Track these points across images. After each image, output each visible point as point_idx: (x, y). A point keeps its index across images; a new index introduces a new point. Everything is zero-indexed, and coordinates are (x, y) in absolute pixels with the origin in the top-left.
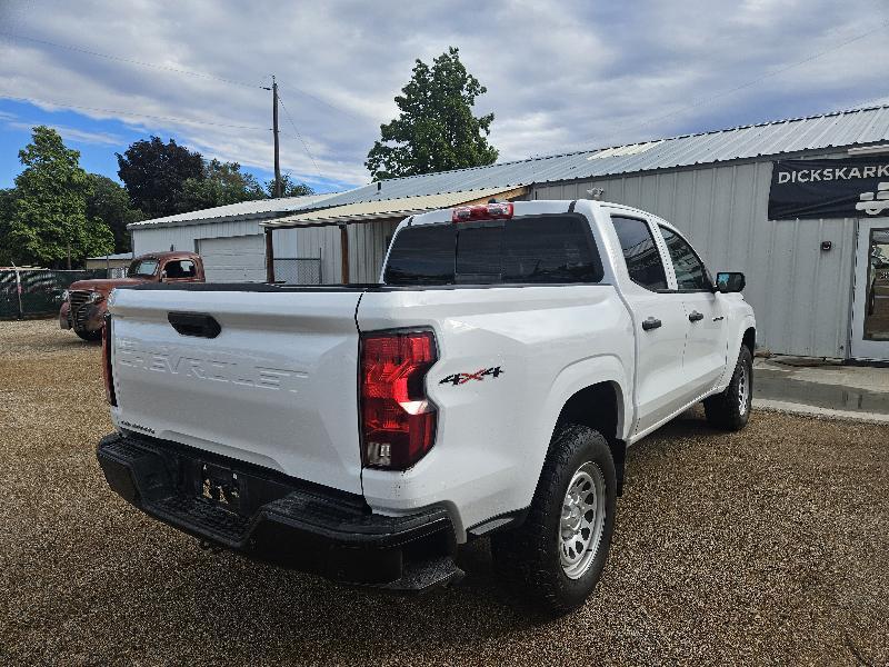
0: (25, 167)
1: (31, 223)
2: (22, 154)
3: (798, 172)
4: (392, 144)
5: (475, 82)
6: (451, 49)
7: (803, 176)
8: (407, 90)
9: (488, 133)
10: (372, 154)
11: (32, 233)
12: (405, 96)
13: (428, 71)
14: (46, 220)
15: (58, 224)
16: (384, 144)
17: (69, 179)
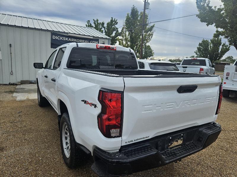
3: (57, 36)
7: (59, 38)
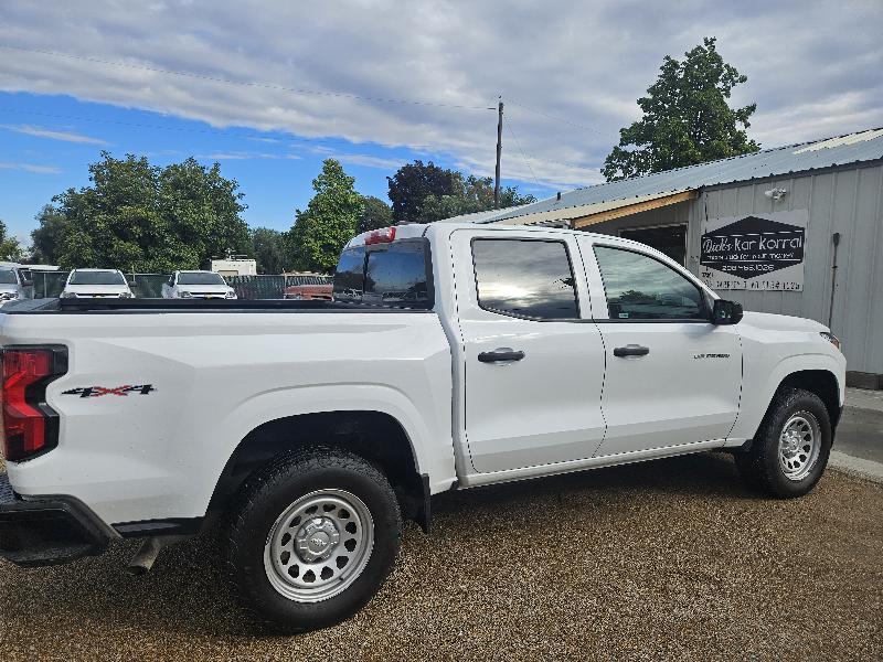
0: (316, 193)
1: (317, 237)
2: (314, 181)
4: (631, 148)
5: (732, 72)
6: (706, 40)
8: (652, 90)
9: (747, 125)
10: (610, 159)
11: (316, 245)
12: (650, 97)
13: (678, 67)
14: (326, 235)
15: (335, 238)
16: (623, 148)
17: (346, 201)
